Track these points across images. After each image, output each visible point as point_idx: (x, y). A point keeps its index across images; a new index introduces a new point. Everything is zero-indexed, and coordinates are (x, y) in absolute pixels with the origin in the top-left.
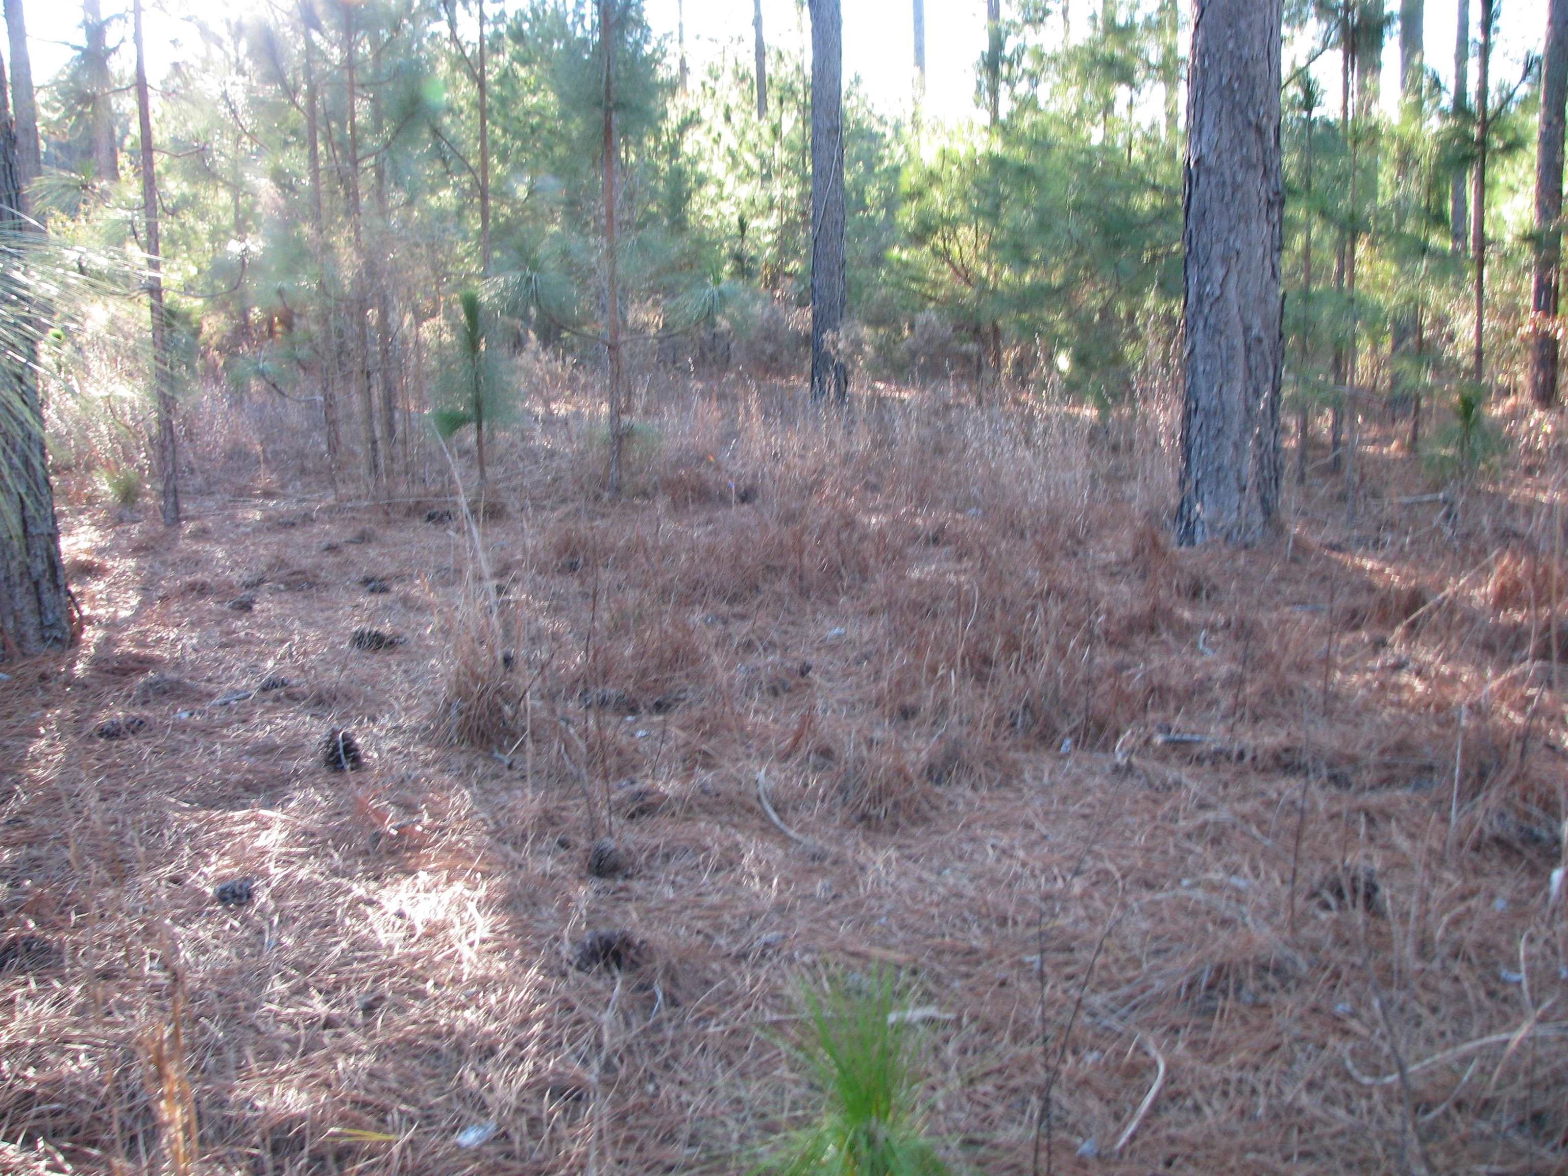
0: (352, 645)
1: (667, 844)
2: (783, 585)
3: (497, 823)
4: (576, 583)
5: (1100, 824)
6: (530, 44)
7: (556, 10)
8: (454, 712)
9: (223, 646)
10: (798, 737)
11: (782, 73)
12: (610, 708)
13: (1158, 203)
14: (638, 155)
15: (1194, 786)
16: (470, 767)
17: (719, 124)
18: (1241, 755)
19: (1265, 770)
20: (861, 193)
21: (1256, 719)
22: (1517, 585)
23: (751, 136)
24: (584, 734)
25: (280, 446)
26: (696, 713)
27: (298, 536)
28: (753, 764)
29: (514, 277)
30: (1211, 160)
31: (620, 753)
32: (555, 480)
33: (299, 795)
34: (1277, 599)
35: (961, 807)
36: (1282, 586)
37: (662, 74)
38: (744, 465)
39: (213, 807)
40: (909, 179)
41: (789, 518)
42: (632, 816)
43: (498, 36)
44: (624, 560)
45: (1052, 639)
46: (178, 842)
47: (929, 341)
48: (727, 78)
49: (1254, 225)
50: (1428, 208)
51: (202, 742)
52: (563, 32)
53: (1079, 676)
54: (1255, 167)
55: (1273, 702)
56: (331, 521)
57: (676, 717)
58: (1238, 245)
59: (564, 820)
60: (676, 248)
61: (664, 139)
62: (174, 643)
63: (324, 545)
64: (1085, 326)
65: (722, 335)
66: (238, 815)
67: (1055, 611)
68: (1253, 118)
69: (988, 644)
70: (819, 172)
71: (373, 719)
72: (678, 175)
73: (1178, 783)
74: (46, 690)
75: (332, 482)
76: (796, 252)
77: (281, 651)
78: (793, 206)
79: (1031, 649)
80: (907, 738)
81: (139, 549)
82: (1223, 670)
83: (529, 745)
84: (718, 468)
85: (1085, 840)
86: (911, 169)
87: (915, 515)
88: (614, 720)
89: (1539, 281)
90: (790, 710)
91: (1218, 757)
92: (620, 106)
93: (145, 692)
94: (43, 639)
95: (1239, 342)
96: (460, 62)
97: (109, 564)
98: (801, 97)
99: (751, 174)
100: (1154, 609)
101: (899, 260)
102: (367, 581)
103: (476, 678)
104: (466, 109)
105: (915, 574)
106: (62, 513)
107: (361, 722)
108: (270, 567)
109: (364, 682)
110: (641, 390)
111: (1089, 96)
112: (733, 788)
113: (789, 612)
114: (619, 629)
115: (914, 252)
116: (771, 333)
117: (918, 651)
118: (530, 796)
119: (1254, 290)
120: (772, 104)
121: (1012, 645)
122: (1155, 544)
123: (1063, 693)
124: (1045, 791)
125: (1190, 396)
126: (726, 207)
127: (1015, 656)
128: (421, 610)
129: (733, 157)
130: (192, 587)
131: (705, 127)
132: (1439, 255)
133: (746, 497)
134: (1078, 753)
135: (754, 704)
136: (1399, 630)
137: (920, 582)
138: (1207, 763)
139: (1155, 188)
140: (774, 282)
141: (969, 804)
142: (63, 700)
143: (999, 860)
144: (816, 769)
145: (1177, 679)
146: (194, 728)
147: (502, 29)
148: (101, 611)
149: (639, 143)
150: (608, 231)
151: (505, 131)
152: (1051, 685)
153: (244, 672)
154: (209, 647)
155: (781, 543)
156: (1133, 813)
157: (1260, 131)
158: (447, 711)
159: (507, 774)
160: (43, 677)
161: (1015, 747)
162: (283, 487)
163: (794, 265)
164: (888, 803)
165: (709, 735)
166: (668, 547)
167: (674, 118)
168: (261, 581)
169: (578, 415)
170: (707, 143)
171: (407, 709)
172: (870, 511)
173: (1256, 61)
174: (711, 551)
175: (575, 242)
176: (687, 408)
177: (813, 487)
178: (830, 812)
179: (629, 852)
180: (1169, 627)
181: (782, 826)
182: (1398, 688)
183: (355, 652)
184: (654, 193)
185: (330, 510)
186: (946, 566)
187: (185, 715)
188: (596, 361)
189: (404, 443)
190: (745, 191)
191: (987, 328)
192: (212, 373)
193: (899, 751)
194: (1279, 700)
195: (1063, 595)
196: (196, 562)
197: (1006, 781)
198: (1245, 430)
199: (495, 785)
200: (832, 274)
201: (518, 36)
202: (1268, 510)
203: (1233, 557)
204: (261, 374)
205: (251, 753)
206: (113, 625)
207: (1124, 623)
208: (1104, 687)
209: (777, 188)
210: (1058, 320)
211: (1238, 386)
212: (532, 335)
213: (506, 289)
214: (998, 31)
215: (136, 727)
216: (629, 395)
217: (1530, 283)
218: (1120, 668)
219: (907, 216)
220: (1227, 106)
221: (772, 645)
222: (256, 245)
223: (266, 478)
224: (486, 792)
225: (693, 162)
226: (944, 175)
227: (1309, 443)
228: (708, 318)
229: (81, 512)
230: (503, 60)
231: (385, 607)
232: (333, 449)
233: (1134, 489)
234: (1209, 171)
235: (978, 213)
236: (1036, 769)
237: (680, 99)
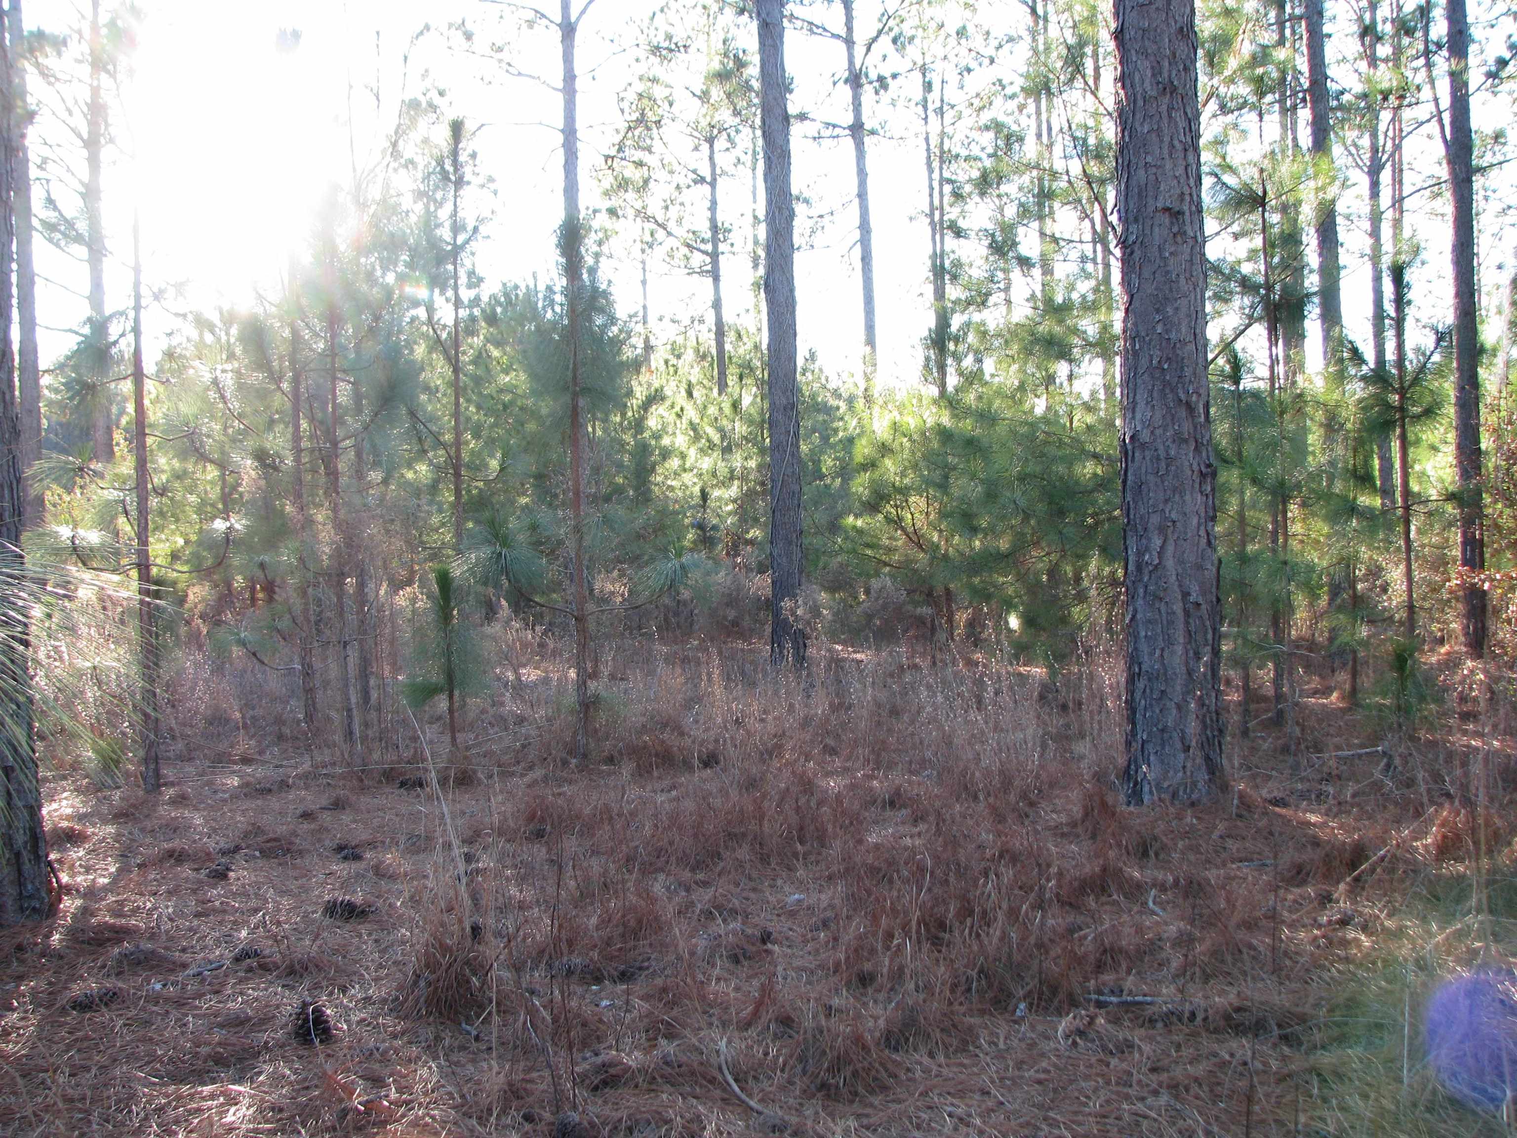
0: (324, 914)
1: (629, 1117)
2: (743, 853)
3: (463, 1096)
4: (544, 850)
5: (1055, 1090)
6: (503, 327)
7: (528, 294)
8: (422, 984)
9: (198, 915)
10: (759, 1005)
11: (741, 351)
12: (575, 978)
13: (1099, 471)
14: (605, 430)
15: (1147, 1048)
16: (438, 1038)
17: (681, 399)
18: (1193, 1015)
19: (1216, 1031)
20: (817, 463)
21: (1206, 978)
22: (1458, 837)
23: (712, 410)
24: (549, 1005)
25: (259, 712)
26: (659, 981)
27: (274, 803)
28: (715, 1034)
29: (485, 552)
30: (1145, 436)
31: (584, 1025)
32: (524, 746)
33: (269, 1068)
34: (1224, 855)
35: (918, 1074)
36: (1229, 843)
37: (628, 354)
38: (707, 730)
39: (182, 1081)
40: (862, 450)
41: (751, 784)
42: (596, 1088)
43: (473, 319)
44: (589, 828)
45: (1005, 906)
46: (146, 1118)
47: (884, 607)
48: (689, 355)
49: (1188, 497)
50: (1355, 470)
51: (174, 1014)
52: (535, 315)
53: (1032, 940)
54: (1186, 441)
55: (1223, 961)
56: (307, 787)
57: (639, 987)
58: (1174, 516)
59: (529, 1093)
60: (642, 518)
61: (630, 414)
62: (150, 912)
63: (299, 812)
64: (1034, 588)
65: (685, 603)
66: (207, 1089)
67: (1008, 874)
68: (1183, 396)
69: (942, 909)
70: (776, 448)
71: (344, 990)
72: (643, 449)
73: (1130, 1045)
74: (22, 961)
75: (308, 748)
76: (756, 520)
77: (254, 920)
78: (752, 477)
79: (984, 913)
80: (865, 1004)
81: (121, 816)
82: (1172, 930)
83: (496, 1019)
84: (682, 734)
85: (1040, 1106)
86: (864, 441)
87: (873, 777)
88: (579, 990)
89: (1464, 534)
90: (749, 978)
91: (1170, 1019)
92: (586, 391)
93: (120, 962)
94: (22, 909)
95: (1178, 608)
96: (437, 344)
97: (90, 830)
98: (758, 372)
99: (712, 446)
100: (1104, 869)
101: (854, 527)
102: (340, 848)
103: (445, 949)
104: (442, 388)
105: (872, 839)
106: (46, 780)
107: (331, 994)
108: (246, 835)
109: (335, 952)
110: (608, 657)
111: (1030, 369)
112: (695, 1057)
113: (750, 879)
114: (584, 897)
115: (869, 520)
116: (732, 599)
117: (875, 919)
118: (496, 1068)
119: (1191, 558)
120: (732, 380)
121: (966, 911)
122: (1104, 804)
123: (1017, 957)
124: (1000, 1056)
125: (1133, 660)
126: (688, 478)
127: (969, 921)
128: (393, 878)
129: (695, 430)
130: (170, 854)
131: (668, 403)
132: (1367, 515)
133: (710, 761)
134: (1033, 1017)
135: (717, 971)
136: (1342, 887)
137: (877, 846)
138: (1160, 1025)
139: (1096, 456)
140: (734, 550)
141: (926, 1071)
142: (38, 971)
143: (956, 1129)
144: (776, 1037)
145: (1128, 940)
146: (167, 1000)
147: (477, 312)
148: (79, 879)
149: (605, 420)
150: (576, 504)
151: (479, 407)
152: (1006, 949)
153: (218, 942)
154: (183, 915)
155: (742, 811)
156: (1087, 1077)
157: (1190, 408)
158: (415, 983)
159: (474, 1045)
160: (20, 948)
161: (970, 1012)
162: (261, 753)
163: (754, 533)
164: (848, 1071)
165: (671, 1004)
166: (633, 814)
167: (640, 393)
168: (237, 849)
169: (546, 681)
170: (671, 417)
171: (377, 980)
172: (828, 774)
173: (1184, 343)
174: (674, 818)
175: (544, 515)
176: (651, 673)
177: (772, 751)
178: (791, 1082)
179: (592, 1124)
180: (1120, 888)
181: (743, 1096)
182: (1345, 943)
183: (328, 921)
184: (620, 465)
185: (305, 776)
186: (901, 828)
187: (158, 987)
188: (565, 627)
189: (379, 710)
190: (706, 463)
191: (939, 590)
192: (195, 639)
193: (858, 1016)
194: (1229, 958)
195: (1014, 859)
196: (174, 828)
197: (963, 1049)
198: (1188, 691)
199: (462, 1057)
200: (790, 543)
201: (491, 319)
202: (1212, 768)
203: (1180, 817)
204: (242, 643)
205: (221, 1026)
206: (91, 893)
207: (1076, 884)
208: (1056, 951)
209: (737, 460)
210: (1007, 582)
211: (1179, 649)
212: (504, 602)
213: (476, 565)
214: (944, 308)
215: (110, 998)
216: (596, 661)
217: (1456, 536)
218: (1071, 930)
219: (860, 485)
220: (1158, 385)
221: (734, 912)
222: (239, 523)
223: (244, 744)
224: (451, 1064)
225: (657, 436)
226: (896, 446)
227: (1251, 695)
228: (672, 586)
229: (64, 778)
230: (477, 341)
231: (358, 875)
232: (309, 717)
233: (1082, 748)
234: (1143, 446)
235: (928, 482)
236: (992, 1034)
237: (644, 377)
